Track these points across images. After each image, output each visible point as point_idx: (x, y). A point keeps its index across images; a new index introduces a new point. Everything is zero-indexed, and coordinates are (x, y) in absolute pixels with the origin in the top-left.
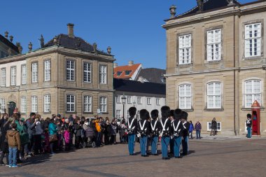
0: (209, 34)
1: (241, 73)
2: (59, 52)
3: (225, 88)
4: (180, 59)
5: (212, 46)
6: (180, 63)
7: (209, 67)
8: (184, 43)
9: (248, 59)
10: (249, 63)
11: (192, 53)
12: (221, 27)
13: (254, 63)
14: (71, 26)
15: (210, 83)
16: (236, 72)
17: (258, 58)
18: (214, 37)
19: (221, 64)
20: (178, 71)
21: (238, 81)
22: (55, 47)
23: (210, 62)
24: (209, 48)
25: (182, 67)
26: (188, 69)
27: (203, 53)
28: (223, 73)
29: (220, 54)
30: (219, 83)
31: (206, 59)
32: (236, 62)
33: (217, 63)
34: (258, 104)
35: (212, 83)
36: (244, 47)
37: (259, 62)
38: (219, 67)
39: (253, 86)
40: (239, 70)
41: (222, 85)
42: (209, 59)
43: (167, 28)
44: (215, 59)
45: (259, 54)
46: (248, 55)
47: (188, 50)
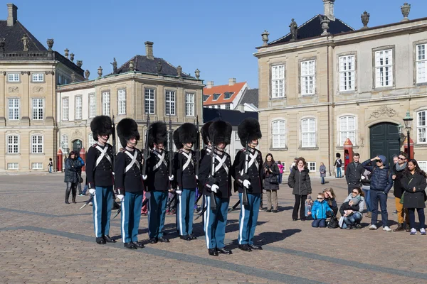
0: (303, 65)
1: (336, 108)
2: (135, 79)
3: (319, 125)
4: (274, 92)
5: (306, 78)
6: (274, 96)
7: (303, 101)
8: (277, 74)
9: (343, 94)
10: (343, 98)
11: (285, 85)
12: (314, 58)
13: (348, 98)
14: (150, 44)
15: (304, 120)
16: (331, 107)
17: (352, 93)
18: (308, 69)
19: (315, 99)
20: (271, 105)
21: (333, 117)
22: (130, 74)
23: (304, 96)
24: (303, 80)
25: (275, 100)
26: (282, 103)
27: (297, 86)
28: (317, 108)
29: (314, 87)
30: (313, 119)
31: (300, 92)
32: (330, 96)
33: (311, 97)
34: (350, 142)
35: (306, 119)
36: (338, 81)
37: (353, 97)
38: (313, 102)
39: (347, 123)
40: (333, 106)
41: (316, 121)
42: (303, 93)
43: (259, 56)
44: (309, 93)
45: (353, 88)
46: (342, 90)
47: (281, 81)
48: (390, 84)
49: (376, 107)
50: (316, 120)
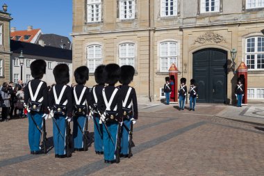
1: (157, 33)
3: (139, 50)
4: (89, 16)
5: (125, 3)
6: (89, 20)
7: (121, 25)
9: (164, 19)
10: (165, 23)
11: (102, 10)
13: (170, 23)
15: (122, 45)
16: (152, 33)
17: (175, 18)
19: (135, 23)
20: (86, 30)
21: (153, 43)
23: (122, 20)
24: (121, 4)
25: (90, 25)
26: (98, 28)
27: (115, 10)
28: (137, 33)
29: (133, 12)
30: (133, 44)
31: (118, 17)
32: (152, 21)
33: (130, 22)
34: (176, 69)
35: (125, 44)
36: (159, 6)
37: (175, 22)
38: (132, 26)
39: (169, 48)
40: (155, 31)
42: (122, 17)
44: (128, 18)
45: (175, 14)
46: (163, 15)
47: (97, 6)
48: (217, 10)
49: (201, 33)
50: (136, 45)
